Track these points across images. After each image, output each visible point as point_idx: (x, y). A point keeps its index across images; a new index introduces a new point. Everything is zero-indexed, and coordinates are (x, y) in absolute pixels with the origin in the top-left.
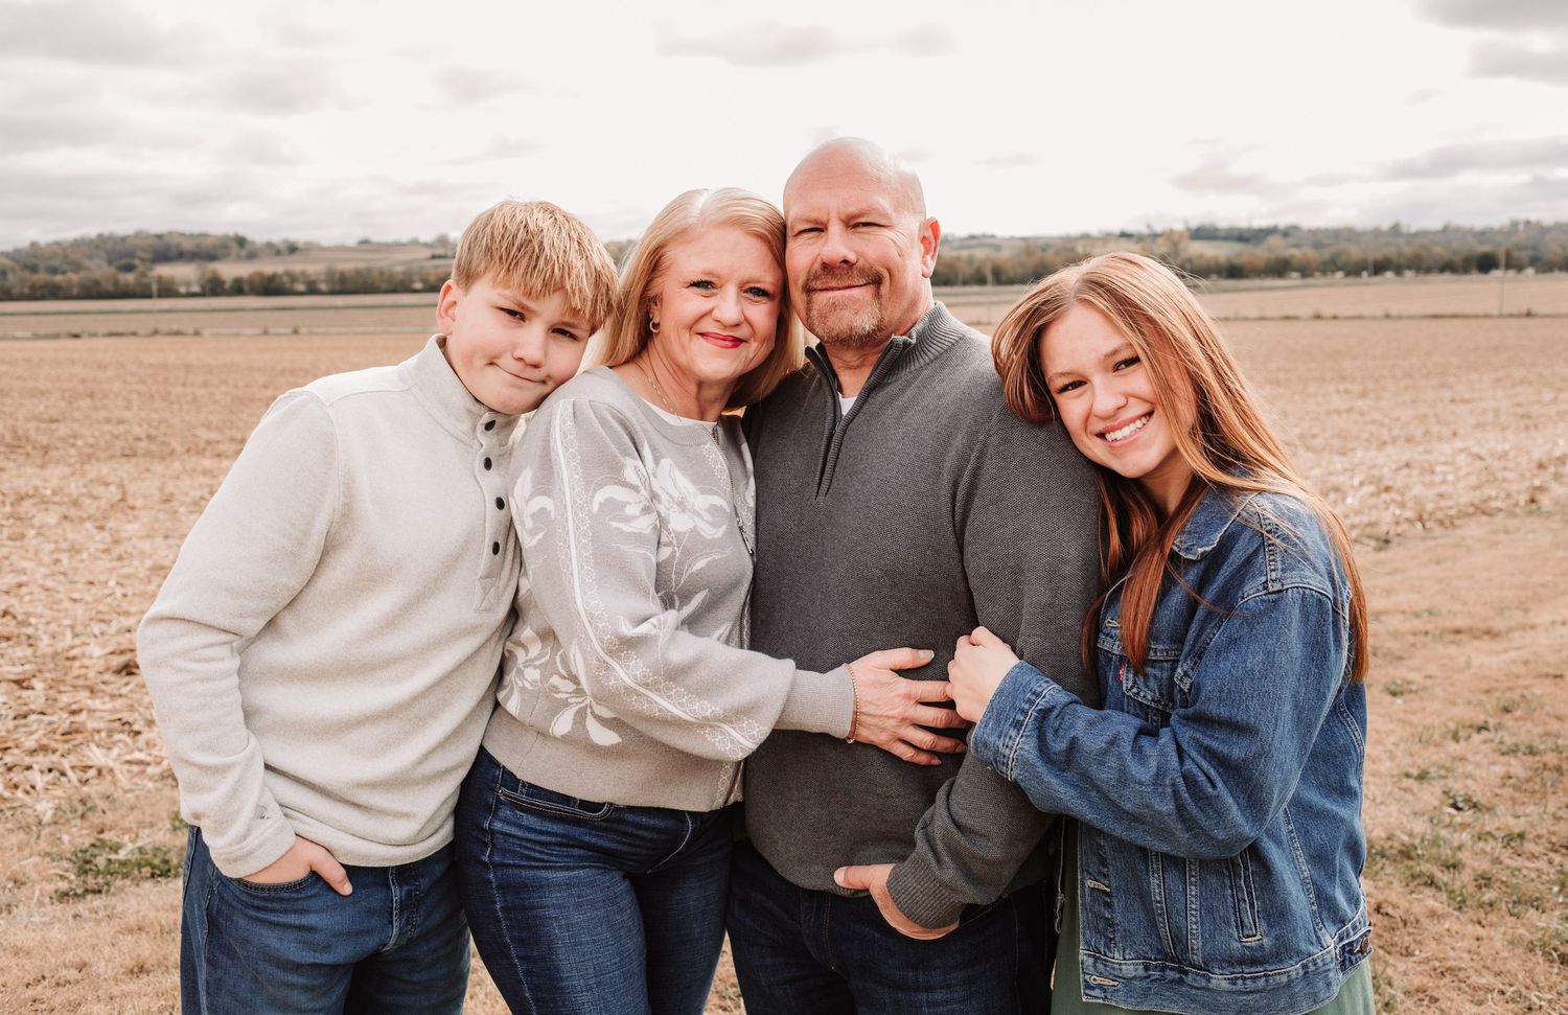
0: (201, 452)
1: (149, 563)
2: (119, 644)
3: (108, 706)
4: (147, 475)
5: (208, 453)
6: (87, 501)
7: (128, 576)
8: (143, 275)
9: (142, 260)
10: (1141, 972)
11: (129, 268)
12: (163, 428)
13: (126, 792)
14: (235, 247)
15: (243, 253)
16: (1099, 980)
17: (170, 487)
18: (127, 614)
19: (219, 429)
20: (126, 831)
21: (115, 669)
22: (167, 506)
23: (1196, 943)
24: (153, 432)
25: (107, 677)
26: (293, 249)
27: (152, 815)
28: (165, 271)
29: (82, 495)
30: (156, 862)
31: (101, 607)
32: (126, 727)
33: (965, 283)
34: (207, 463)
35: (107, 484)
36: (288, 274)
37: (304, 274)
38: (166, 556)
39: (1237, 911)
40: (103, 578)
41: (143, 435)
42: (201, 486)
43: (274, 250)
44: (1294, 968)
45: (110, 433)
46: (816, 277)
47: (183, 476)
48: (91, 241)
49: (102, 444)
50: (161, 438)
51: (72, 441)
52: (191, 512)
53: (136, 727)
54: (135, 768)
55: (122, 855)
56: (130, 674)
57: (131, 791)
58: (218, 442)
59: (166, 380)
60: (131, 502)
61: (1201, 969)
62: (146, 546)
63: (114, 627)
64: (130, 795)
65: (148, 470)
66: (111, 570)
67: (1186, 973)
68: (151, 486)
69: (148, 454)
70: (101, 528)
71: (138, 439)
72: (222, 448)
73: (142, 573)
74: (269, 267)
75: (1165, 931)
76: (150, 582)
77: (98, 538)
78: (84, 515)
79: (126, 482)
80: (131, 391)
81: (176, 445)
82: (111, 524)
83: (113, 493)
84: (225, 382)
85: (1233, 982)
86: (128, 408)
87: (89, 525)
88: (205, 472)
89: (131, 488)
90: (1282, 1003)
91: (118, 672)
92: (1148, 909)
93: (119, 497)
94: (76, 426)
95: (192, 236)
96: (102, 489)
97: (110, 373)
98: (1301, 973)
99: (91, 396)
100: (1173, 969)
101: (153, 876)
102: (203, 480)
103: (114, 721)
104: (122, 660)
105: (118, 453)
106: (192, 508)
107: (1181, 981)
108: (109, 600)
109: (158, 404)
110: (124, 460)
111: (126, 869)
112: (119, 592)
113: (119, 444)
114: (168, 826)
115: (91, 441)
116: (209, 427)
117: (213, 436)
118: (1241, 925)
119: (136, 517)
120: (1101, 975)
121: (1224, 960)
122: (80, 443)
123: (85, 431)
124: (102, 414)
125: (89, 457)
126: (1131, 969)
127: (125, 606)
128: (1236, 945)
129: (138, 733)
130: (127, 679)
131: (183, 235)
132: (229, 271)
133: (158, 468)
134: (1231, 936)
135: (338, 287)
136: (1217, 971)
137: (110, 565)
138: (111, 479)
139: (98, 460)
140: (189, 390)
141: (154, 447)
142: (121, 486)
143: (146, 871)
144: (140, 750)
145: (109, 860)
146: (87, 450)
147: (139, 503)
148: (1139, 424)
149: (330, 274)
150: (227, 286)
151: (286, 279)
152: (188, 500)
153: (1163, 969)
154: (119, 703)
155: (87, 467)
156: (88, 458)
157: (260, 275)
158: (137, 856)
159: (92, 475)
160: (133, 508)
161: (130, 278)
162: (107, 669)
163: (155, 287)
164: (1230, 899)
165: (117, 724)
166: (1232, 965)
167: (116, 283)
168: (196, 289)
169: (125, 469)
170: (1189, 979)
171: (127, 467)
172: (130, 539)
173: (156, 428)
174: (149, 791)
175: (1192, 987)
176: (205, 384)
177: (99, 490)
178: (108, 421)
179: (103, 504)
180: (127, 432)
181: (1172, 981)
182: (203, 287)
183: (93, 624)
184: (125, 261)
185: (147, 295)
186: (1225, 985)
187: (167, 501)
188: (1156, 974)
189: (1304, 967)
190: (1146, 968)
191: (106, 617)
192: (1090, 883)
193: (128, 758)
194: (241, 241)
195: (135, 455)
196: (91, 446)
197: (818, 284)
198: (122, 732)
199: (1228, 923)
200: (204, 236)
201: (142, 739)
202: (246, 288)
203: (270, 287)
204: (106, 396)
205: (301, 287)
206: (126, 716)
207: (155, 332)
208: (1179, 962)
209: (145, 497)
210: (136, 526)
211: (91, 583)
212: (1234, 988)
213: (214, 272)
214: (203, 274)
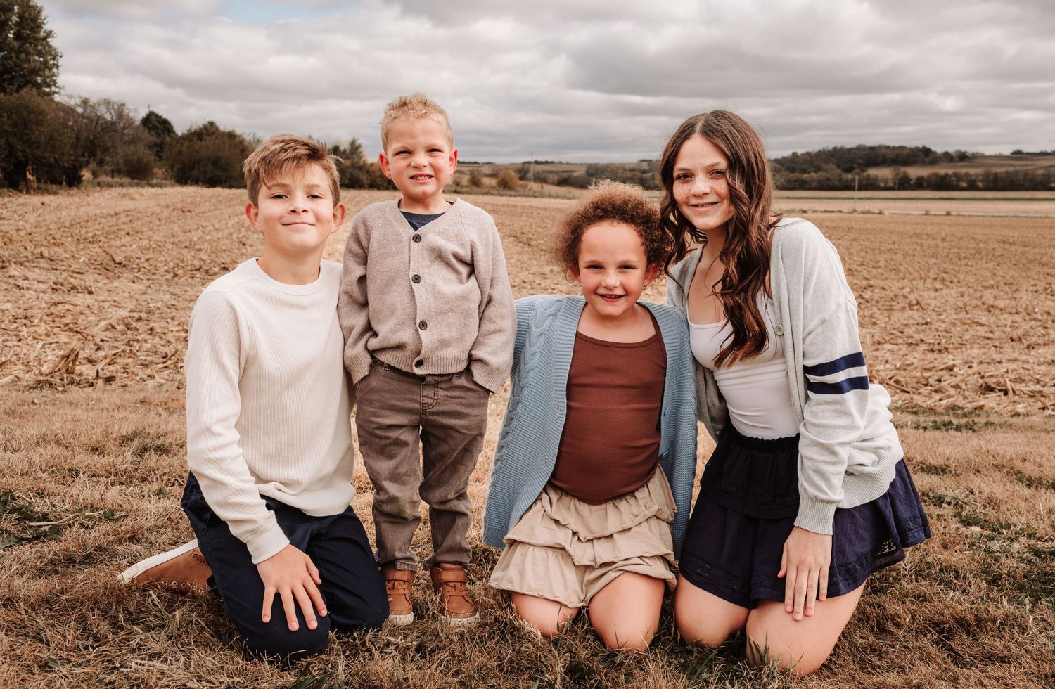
9: (859, 164)
11: (849, 171)
14: (922, 155)
15: (928, 160)
26: (963, 157)
28: (872, 172)
36: (955, 175)
37: (967, 175)
43: (948, 157)
48: (829, 151)
74: (942, 170)
95: (894, 148)
131: (888, 147)
132: (914, 172)
135: (991, 185)
149: (987, 175)
150: (913, 182)
151: (954, 178)
157: (936, 175)
161: (849, 177)
167: (840, 180)
168: (891, 184)
182: (895, 183)
184: (848, 165)
194: (926, 151)
200: (902, 148)
202: (925, 185)
203: (943, 184)
205: (964, 185)
213: (904, 173)
214: (897, 174)
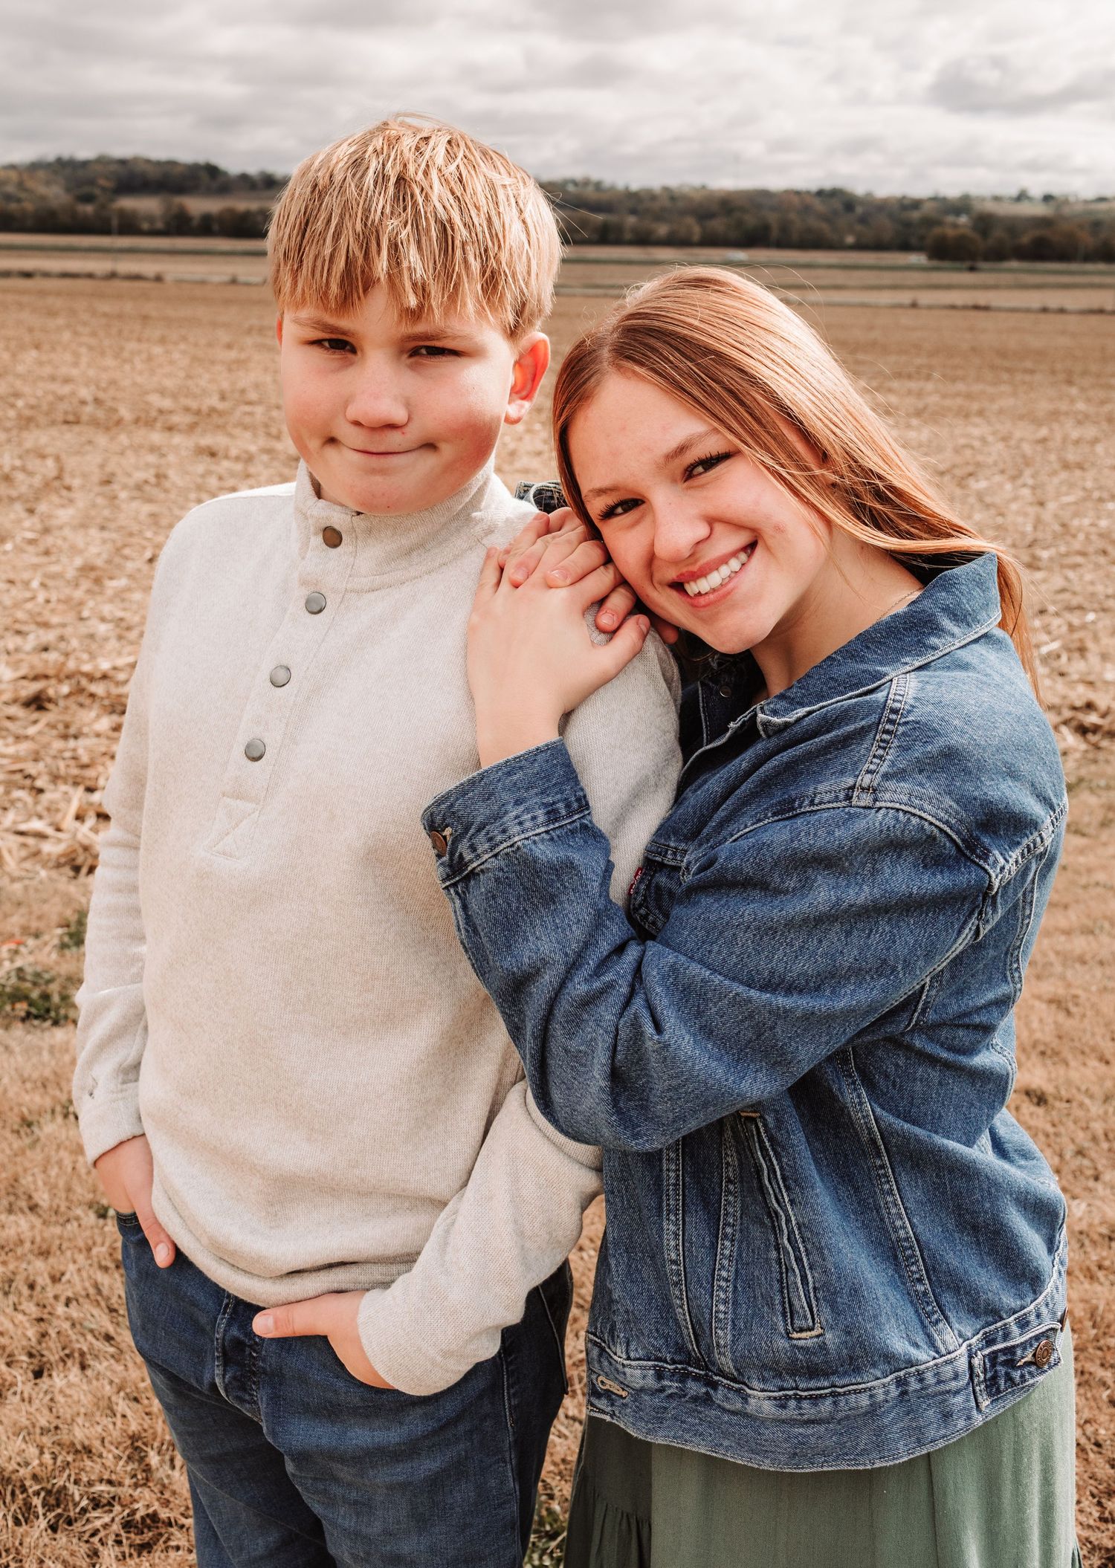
0: (150, 424)
1: (78, 562)
2: (32, 667)
3: (11, 750)
4: (88, 448)
5: (159, 425)
6: (20, 476)
7: (54, 576)
8: (103, 207)
9: (104, 189)
10: (650, 1381)
11: (88, 199)
12: (112, 392)
13: (13, 880)
14: (205, 177)
15: (215, 185)
16: (608, 1385)
17: (112, 466)
18: (46, 625)
19: (174, 396)
21: (23, 700)
22: (106, 489)
23: (723, 1337)
24: (101, 395)
25: (14, 710)
26: (269, 183)
27: (40, 918)
28: (128, 203)
29: (14, 468)
30: (35, 994)
31: (20, 615)
32: (28, 782)
33: (1089, 257)
34: (156, 437)
35: (43, 457)
38: (99, 554)
39: (784, 1286)
40: (26, 576)
41: (89, 398)
42: (148, 465)
43: (249, 185)
44: (881, 1383)
45: (54, 393)
47: (129, 453)
49: (45, 407)
50: (110, 404)
51: (12, 400)
52: (133, 498)
53: (39, 783)
54: (31, 841)
56: (41, 708)
57: (20, 879)
58: (171, 412)
59: (120, 332)
60: (68, 481)
61: (735, 1380)
62: (79, 539)
63: (30, 643)
64: (17, 887)
65: (90, 442)
66: (35, 567)
68: (92, 461)
69: (95, 423)
70: (31, 511)
71: (83, 403)
72: (176, 419)
73: (71, 573)
74: (243, 204)
75: (683, 1313)
76: (77, 585)
77: (27, 524)
78: (14, 493)
79: (64, 456)
80: (80, 344)
81: (125, 413)
82: (42, 507)
83: (50, 467)
84: (184, 339)
85: (781, 1403)
86: (76, 364)
87: (18, 507)
88: (153, 449)
89: (71, 463)
90: (862, 1443)
91: (28, 704)
93: (54, 473)
94: (18, 383)
95: (158, 163)
96: (38, 462)
97: (60, 321)
99: (37, 347)
101: (28, 1016)
102: (151, 459)
103: (14, 772)
104: (34, 687)
105: (60, 417)
106: (136, 493)
108: (29, 606)
109: (109, 362)
110: (65, 427)
112: (41, 597)
113: (63, 406)
114: (56, 941)
115: (33, 401)
116: (162, 392)
117: (167, 403)
118: (790, 1309)
119: (71, 501)
120: (607, 1376)
121: (764, 1367)
122: (20, 403)
123: (27, 390)
124: (47, 370)
125: (30, 420)
126: (637, 1375)
127: (47, 616)
128: (782, 1342)
129: (41, 791)
130: (36, 715)
131: (148, 161)
132: (198, 206)
133: (102, 440)
136: (756, 1385)
137: (36, 560)
138: (49, 450)
139: (38, 426)
140: (144, 346)
141: (100, 414)
142: (58, 459)
143: (22, 1007)
144: (40, 817)
146: (27, 413)
147: (76, 482)
148: (734, 564)
150: (195, 223)
151: (258, 219)
152: (131, 482)
153: (684, 1378)
154: (24, 747)
155: (25, 434)
156: (27, 422)
157: (231, 212)
158: (14, 980)
159: (29, 444)
160: (69, 488)
161: (89, 209)
162: (15, 701)
163: (115, 222)
164: (774, 1267)
165: (18, 777)
167: (74, 214)
168: (160, 226)
169: (69, 437)
170: (720, 1397)
171: (68, 436)
172: (61, 528)
173: (105, 390)
174: (41, 882)
175: (725, 1410)
176: (163, 341)
177: (33, 464)
178: (53, 378)
179: (37, 481)
180: (73, 393)
182: (166, 225)
183: (8, 634)
184: (86, 190)
185: (105, 230)
186: (768, 1408)
187: (108, 482)
188: (674, 1386)
189: (901, 1383)
191: (24, 628)
193: (23, 827)
194: (212, 171)
195: (77, 422)
196: (32, 407)
199: (772, 1308)
200: (172, 164)
202: (216, 227)
203: (241, 228)
204: (53, 349)
206: (32, 768)
207: (113, 275)
208: (707, 1368)
209: (84, 476)
210: (70, 511)
211: (11, 582)
212: (784, 1414)
213: (181, 206)
214: (167, 208)
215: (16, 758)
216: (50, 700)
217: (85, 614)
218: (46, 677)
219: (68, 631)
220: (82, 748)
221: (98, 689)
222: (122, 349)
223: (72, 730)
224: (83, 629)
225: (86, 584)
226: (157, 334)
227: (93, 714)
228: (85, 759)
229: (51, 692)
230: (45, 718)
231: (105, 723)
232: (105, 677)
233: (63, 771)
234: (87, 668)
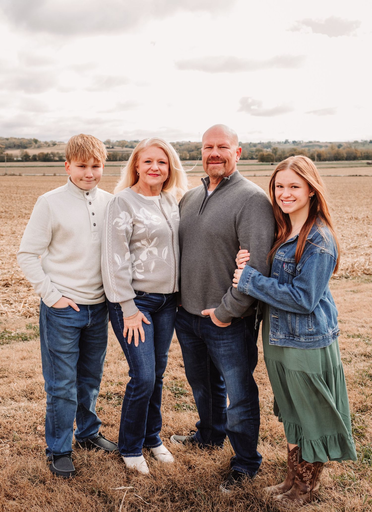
1: (9, 253)
8: (2, 153)
9: (1, 148)
10: (284, 337)
12: (10, 209)
14: (33, 143)
15: (37, 145)
16: (274, 340)
17: (14, 229)
20: (12, 329)
21: (2, 285)
22: (14, 235)
23: (297, 330)
24: (7, 210)
26: (54, 144)
28: (9, 152)
32: (8, 302)
36: (52, 153)
37: (58, 153)
39: (308, 323)
41: (4, 211)
43: (48, 145)
44: (320, 337)
46: (210, 160)
47: (18, 226)
50: (10, 212)
53: (11, 302)
55: (13, 335)
56: (8, 286)
59: (10, 191)
61: (298, 337)
62: (8, 248)
65: (6, 223)
67: (295, 338)
68: (8, 228)
69: (6, 217)
73: (8, 256)
74: (46, 151)
75: (290, 328)
76: (10, 259)
81: (15, 215)
84: (31, 193)
85: (306, 339)
90: (317, 345)
91: (4, 286)
92: (287, 322)
95: (19, 139)
98: (322, 338)
100: (292, 337)
101: (22, 340)
104: (4, 282)
107: (293, 340)
111: (14, 338)
118: (309, 326)
119: (4, 238)
120: (274, 338)
121: (304, 334)
126: (282, 336)
128: (307, 331)
129: (12, 304)
130: (7, 288)
132: (31, 152)
133: (9, 222)
134: (306, 329)
136: (302, 337)
140: (18, 195)
141: (7, 215)
143: (20, 339)
145: (9, 336)
147: (4, 234)
148: (291, 202)
150: (31, 158)
151: (51, 155)
153: (289, 337)
154: (5, 295)
157: (42, 153)
163: (6, 158)
164: (306, 320)
165: (5, 301)
166: (306, 336)
168: (20, 159)
170: (295, 339)
173: (8, 208)
175: (296, 341)
176: (24, 193)
181: (291, 340)
182: (22, 158)
185: (3, 161)
186: (304, 340)
187: (13, 233)
188: (288, 338)
189: (323, 337)
190: (285, 336)
192: (273, 316)
194: (36, 141)
197: (210, 162)
198: (7, 303)
199: (306, 326)
200: (23, 139)
201: (13, 306)
202: (37, 159)
203: (46, 158)
205: (57, 159)
206: (8, 299)
207: (6, 174)
208: (293, 335)
209: (6, 232)
210: (4, 241)
212: (306, 341)
213: (26, 152)
214: (22, 153)
215: (3, 297)
216: (10, 285)
217: (14, 266)
218: (7, 280)
219: (10, 270)
220: (21, 294)
221: (23, 282)
222: (12, 196)
223: (17, 291)
224: (14, 269)
225: (12, 259)
226: (22, 191)
227: (22, 287)
228: (22, 297)
229: (10, 282)
230: (9, 289)
231: (26, 289)
232: (23, 279)
233: (17, 299)
234: (18, 277)
